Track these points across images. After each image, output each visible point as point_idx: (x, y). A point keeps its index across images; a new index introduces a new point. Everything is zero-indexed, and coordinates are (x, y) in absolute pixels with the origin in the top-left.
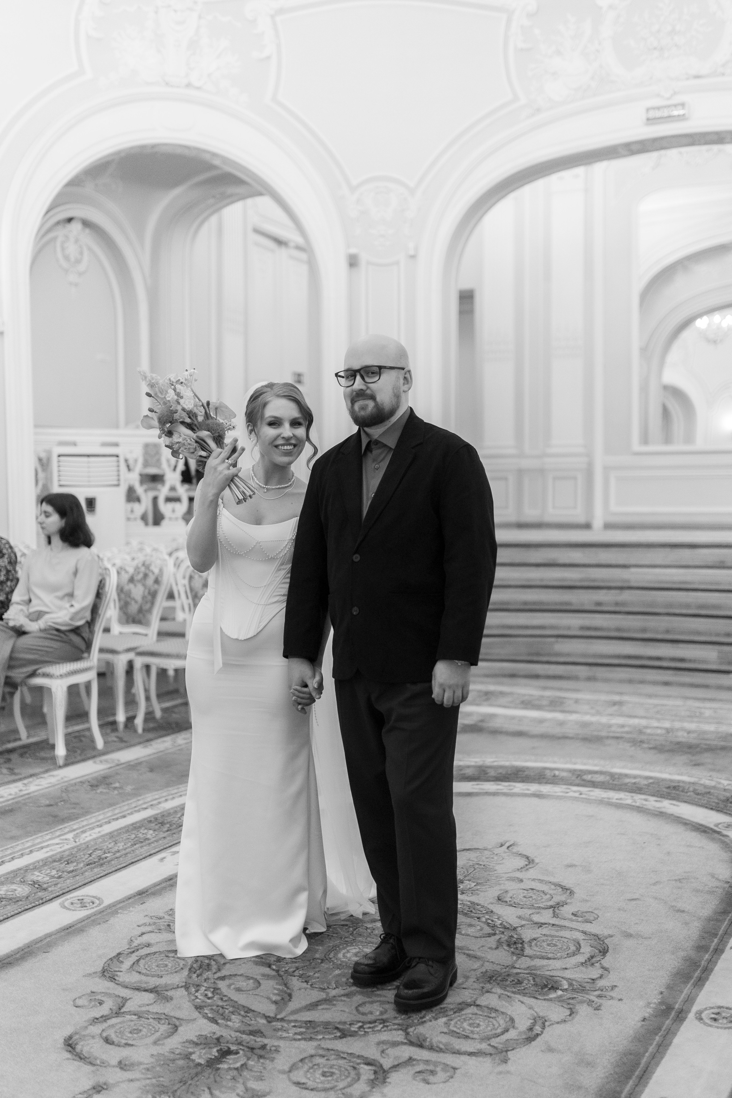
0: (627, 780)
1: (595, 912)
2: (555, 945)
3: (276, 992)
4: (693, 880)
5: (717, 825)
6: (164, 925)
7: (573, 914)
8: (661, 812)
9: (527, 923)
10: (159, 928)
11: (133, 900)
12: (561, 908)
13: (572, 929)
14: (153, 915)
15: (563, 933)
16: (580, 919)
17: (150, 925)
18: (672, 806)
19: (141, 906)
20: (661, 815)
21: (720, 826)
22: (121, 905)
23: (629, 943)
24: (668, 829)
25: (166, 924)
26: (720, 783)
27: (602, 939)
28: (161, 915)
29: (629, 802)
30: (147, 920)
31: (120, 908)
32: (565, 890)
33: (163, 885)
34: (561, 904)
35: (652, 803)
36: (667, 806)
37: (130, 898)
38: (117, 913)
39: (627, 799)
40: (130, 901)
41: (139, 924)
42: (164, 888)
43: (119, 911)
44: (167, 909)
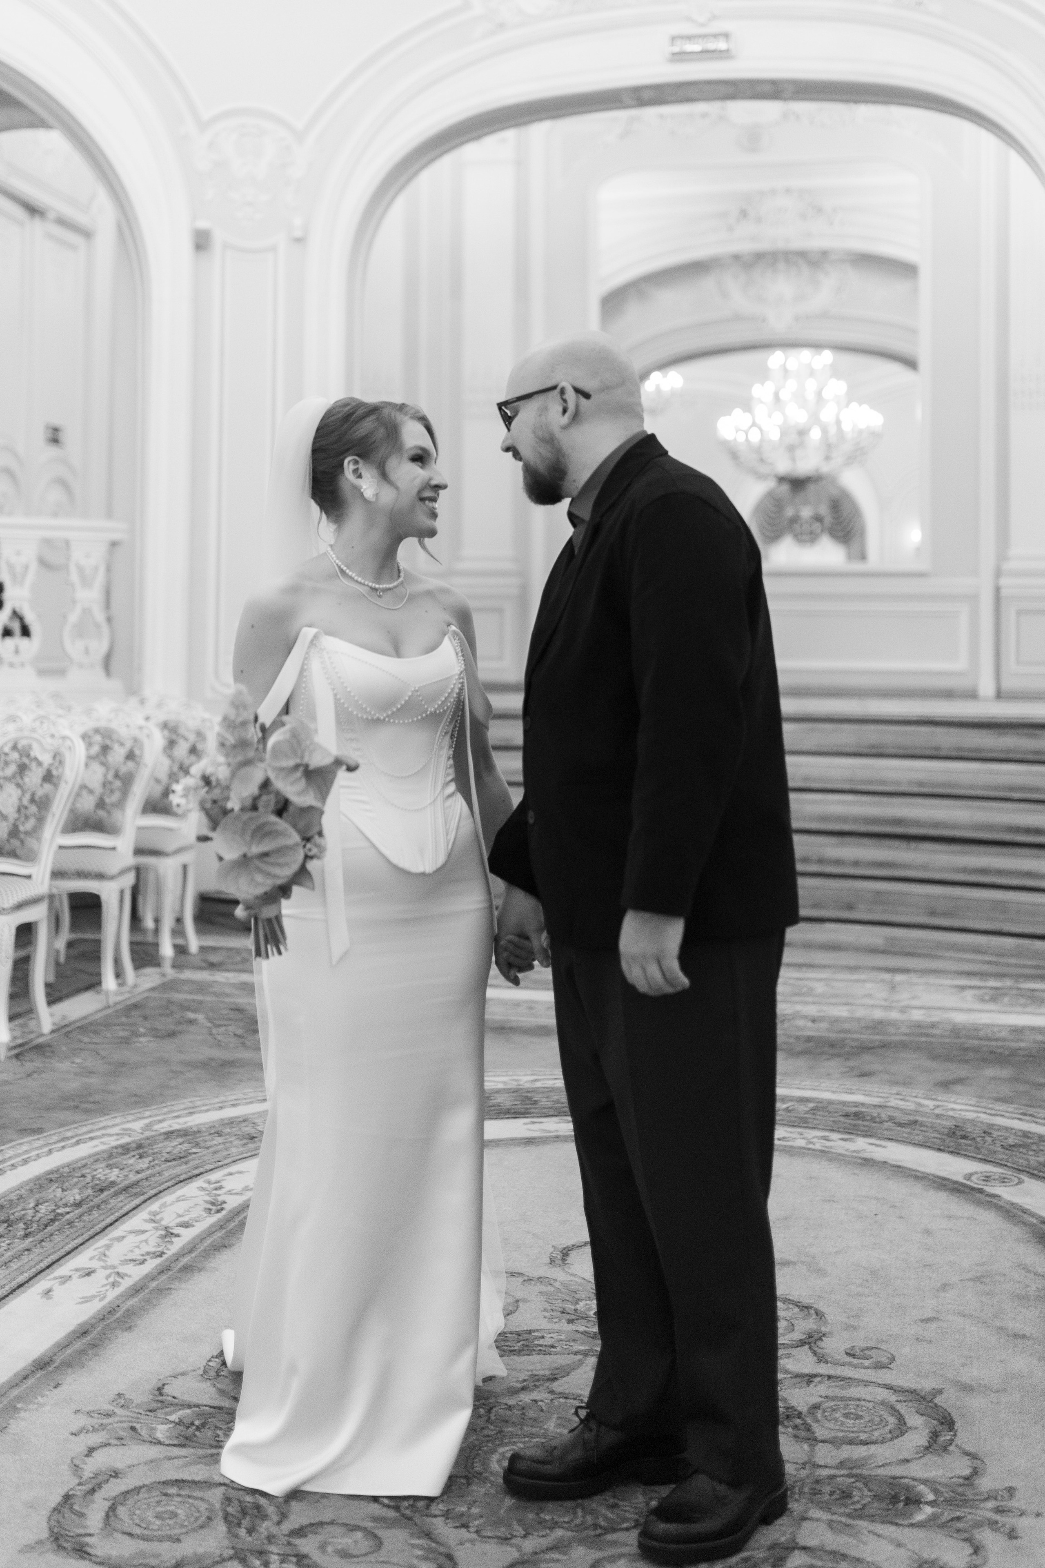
1: (882, 1347)
2: (860, 1417)
3: (420, 1553)
4: (998, 1278)
5: (969, 1176)
6: (123, 1429)
7: (847, 1354)
8: (865, 1159)
9: (785, 1376)
10: (117, 1435)
11: (33, 1380)
12: (819, 1343)
13: (867, 1383)
14: (90, 1408)
15: (855, 1392)
16: (867, 1363)
17: (95, 1430)
18: (873, 1148)
19: (56, 1391)
20: (868, 1163)
21: (974, 1178)
22: (15, 1392)
23: (975, 1402)
24: (898, 1189)
25: (125, 1425)
26: (920, 1104)
27: (929, 1398)
28: (108, 1407)
29: (801, 1143)
30: (82, 1421)
31: (19, 1398)
32: (806, 1310)
33: (78, 1345)
34: (816, 1337)
35: (838, 1143)
36: (861, 1145)
37: (26, 1377)
38: (16, 1410)
40: (31, 1381)
41: (74, 1430)
42: (82, 1352)
43: (19, 1406)
44: (111, 1395)
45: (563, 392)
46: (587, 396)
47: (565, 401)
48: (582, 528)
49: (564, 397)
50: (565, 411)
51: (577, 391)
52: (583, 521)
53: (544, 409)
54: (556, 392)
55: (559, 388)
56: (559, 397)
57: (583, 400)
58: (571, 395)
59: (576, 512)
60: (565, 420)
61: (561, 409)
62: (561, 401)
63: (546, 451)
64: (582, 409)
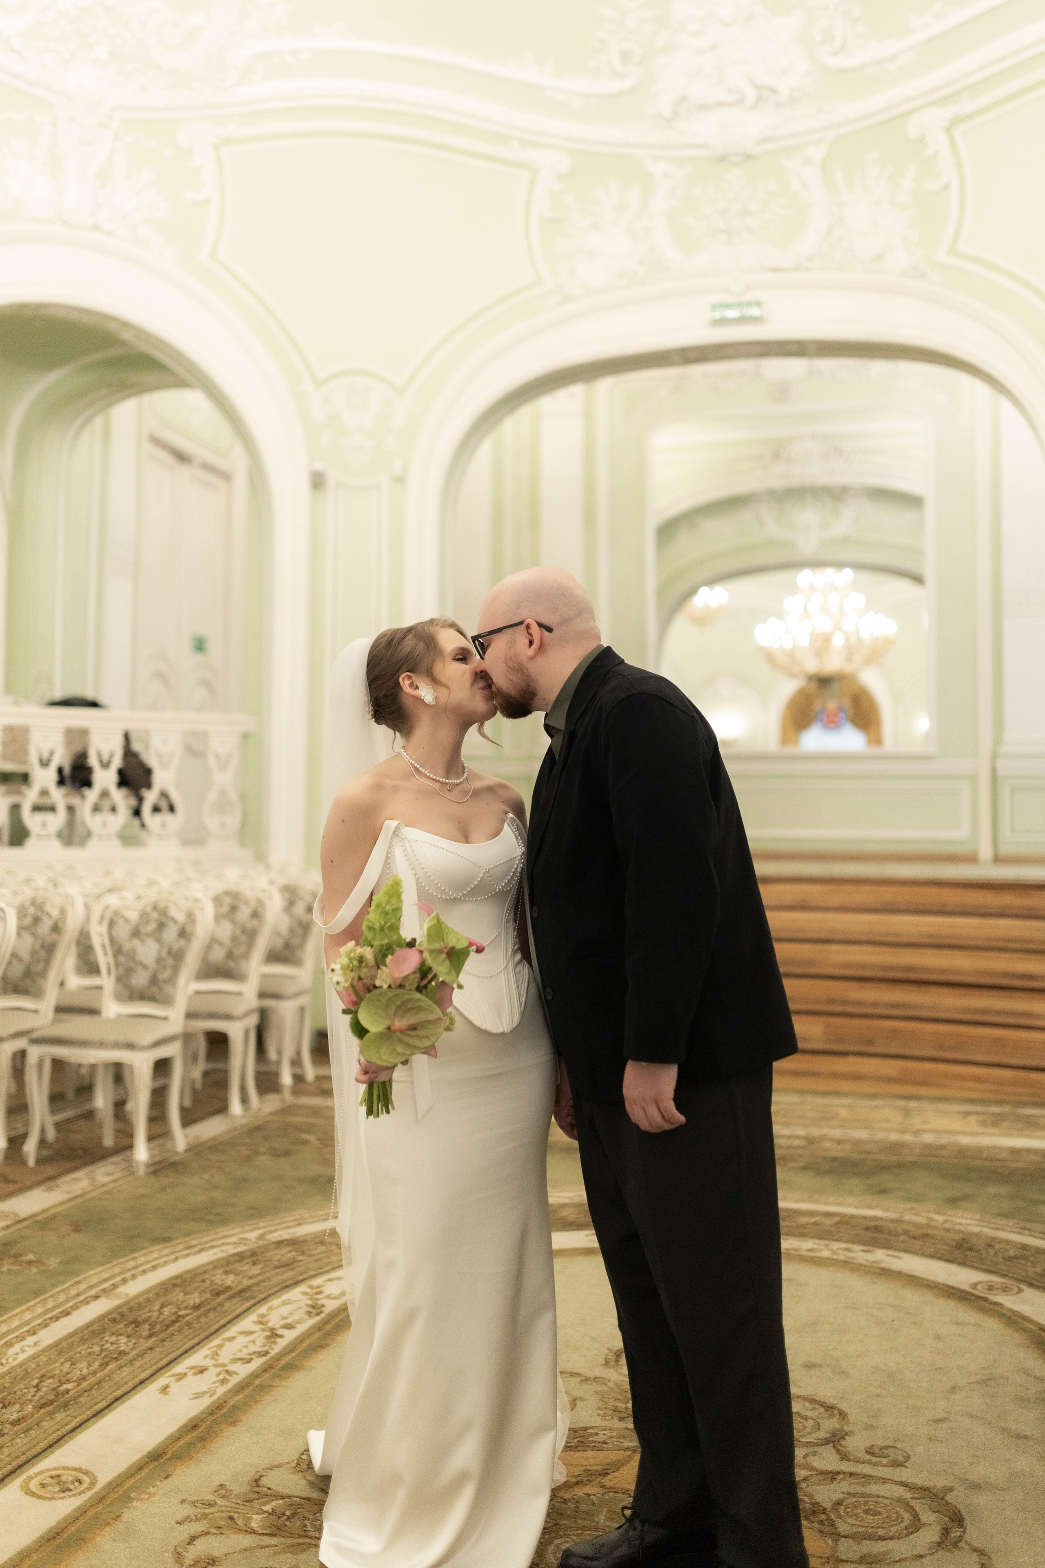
0: (804, 1220)
1: (899, 1446)
2: (878, 1513)
4: (1002, 1381)
5: (973, 1286)
6: (221, 1518)
7: (867, 1452)
8: (883, 1269)
9: (811, 1473)
10: (218, 1525)
11: (147, 1471)
12: (842, 1442)
13: (885, 1481)
14: (195, 1498)
15: (874, 1489)
16: (885, 1461)
17: (197, 1519)
18: (889, 1259)
19: (166, 1482)
20: (885, 1273)
21: (977, 1287)
22: (131, 1482)
23: (983, 1500)
24: (912, 1297)
25: (225, 1515)
26: (931, 1219)
27: (941, 1495)
28: (210, 1497)
29: (826, 1254)
30: (188, 1510)
31: (133, 1488)
32: (830, 1410)
33: (187, 1438)
34: (839, 1436)
35: (860, 1254)
36: (880, 1256)
37: (141, 1468)
38: (131, 1499)
39: (821, 1251)
40: (144, 1473)
41: (179, 1519)
42: (191, 1445)
43: (132, 1495)
44: (214, 1486)
45: (528, 627)
46: (549, 630)
47: (530, 634)
48: (559, 737)
49: (530, 632)
50: (531, 643)
51: (540, 625)
52: (559, 730)
53: (512, 643)
54: (523, 627)
55: (525, 623)
56: (525, 632)
57: (546, 633)
58: (535, 630)
59: (552, 723)
60: (531, 651)
61: (527, 642)
62: (527, 635)
63: (516, 678)
64: (546, 641)
